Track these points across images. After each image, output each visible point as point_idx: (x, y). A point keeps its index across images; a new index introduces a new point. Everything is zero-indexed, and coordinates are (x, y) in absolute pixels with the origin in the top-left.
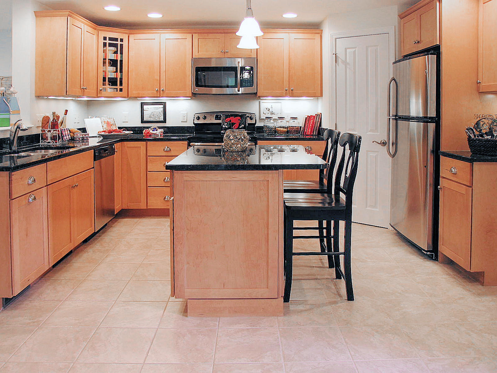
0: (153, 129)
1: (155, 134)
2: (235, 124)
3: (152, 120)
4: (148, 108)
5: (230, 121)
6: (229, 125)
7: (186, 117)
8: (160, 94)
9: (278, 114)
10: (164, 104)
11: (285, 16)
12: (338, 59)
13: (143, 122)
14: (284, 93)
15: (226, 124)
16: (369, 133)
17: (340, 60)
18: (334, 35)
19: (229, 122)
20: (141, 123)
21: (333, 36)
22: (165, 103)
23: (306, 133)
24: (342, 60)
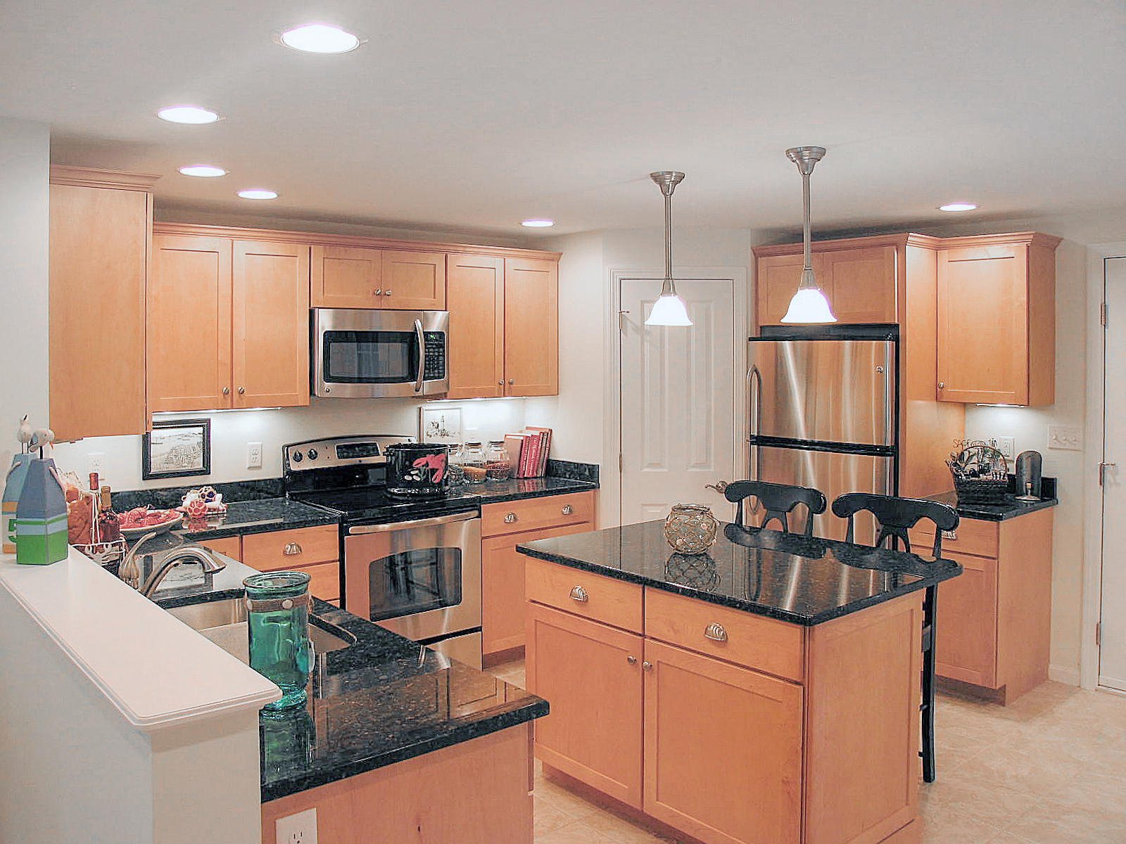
0: (206, 497)
1: (215, 510)
2: (437, 470)
3: (172, 468)
4: (163, 436)
5: (427, 464)
6: (424, 475)
7: (259, 456)
8: (232, 401)
9: (454, 433)
10: (206, 425)
11: (525, 224)
12: (626, 323)
13: (147, 476)
14: (497, 389)
15: (417, 472)
16: (694, 470)
17: (632, 325)
18: (617, 272)
19: (423, 466)
20: (144, 479)
21: (615, 275)
22: (208, 421)
23: (524, 474)
24: (634, 324)
